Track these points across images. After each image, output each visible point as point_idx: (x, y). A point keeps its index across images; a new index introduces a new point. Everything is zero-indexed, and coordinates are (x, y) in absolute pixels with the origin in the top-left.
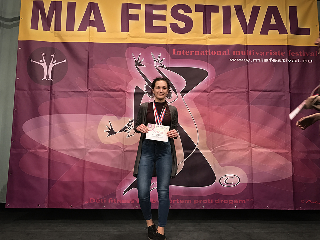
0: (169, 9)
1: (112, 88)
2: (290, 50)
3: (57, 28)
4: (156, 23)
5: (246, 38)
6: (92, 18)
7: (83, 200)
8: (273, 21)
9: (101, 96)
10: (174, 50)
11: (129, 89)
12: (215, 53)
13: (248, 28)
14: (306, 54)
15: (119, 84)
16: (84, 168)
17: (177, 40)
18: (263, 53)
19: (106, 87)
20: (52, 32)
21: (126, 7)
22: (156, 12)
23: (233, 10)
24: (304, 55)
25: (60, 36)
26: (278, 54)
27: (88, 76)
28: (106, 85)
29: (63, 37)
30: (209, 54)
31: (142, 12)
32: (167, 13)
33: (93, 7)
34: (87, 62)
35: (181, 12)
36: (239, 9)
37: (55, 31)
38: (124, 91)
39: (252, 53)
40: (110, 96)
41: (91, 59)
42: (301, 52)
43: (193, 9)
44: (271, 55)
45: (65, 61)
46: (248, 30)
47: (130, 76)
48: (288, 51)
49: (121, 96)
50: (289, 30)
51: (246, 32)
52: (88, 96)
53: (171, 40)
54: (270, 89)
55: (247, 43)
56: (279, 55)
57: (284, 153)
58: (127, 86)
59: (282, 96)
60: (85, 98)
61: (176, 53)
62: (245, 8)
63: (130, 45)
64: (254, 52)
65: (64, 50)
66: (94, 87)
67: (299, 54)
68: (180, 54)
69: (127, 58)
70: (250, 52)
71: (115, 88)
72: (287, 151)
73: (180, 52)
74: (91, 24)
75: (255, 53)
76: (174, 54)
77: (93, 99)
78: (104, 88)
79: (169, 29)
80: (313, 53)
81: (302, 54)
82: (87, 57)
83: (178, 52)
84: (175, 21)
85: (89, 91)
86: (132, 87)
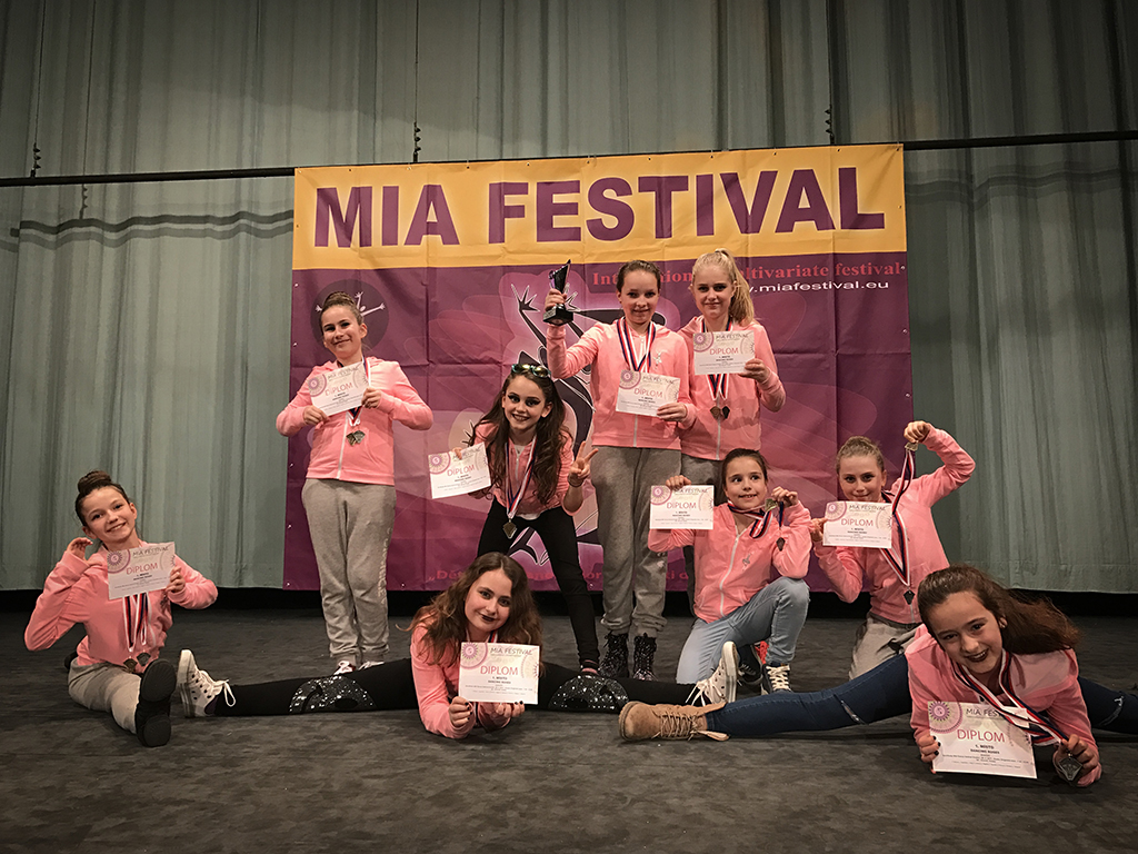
0: (585, 189)
1: (476, 357)
2: (838, 263)
3: (365, 241)
4: (559, 221)
5: (747, 242)
6: (432, 217)
7: (424, 574)
8: (804, 203)
9: (452, 373)
10: (596, 275)
11: (507, 359)
12: (679, 276)
13: (750, 220)
14: (873, 270)
15: (489, 349)
16: (425, 514)
17: (602, 254)
18: (782, 271)
19: (462, 355)
20: (355, 250)
21: (499, 191)
22: (558, 199)
23: (718, 184)
24: (870, 273)
25: (370, 258)
26: (812, 272)
27: (427, 335)
28: (464, 353)
29: (377, 259)
30: (668, 280)
31: (530, 200)
32: (582, 198)
33: (432, 194)
34: (424, 306)
35: (609, 194)
36: (731, 182)
37: (361, 246)
38: (497, 363)
39: (757, 274)
40: (471, 374)
41: (432, 300)
42: (863, 267)
43: (635, 187)
44: (799, 275)
45: (382, 307)
46: (750, 224)
47: (508, 332)
48: (835, 266)
49: (491, 372)
50: (837, 221)
51: (745, 230)
52: (428, 375)
53: (591, 255)
54: (795, 348)
55: (747, 252)
56: (815, 274)
57: (822, 479)
58: (503, 351)
59: (821, 361)
60: (423, 378)
61: (600, 281)
62: (743, 178)
63: (507, 269)
64: (761, 272)
65: (378, 284)
66: (440, 357)
67: (860, 270)
68: (608, 283)
69: (502, 297)
70: (754, 271)
71: (479, 358)
72: (827, 475)
73: (608, 278)
74: (431, 229)
75: (764, 274)
76: (596, 283)
77: (438, 379)
78: (460, 358)
79: (585, 232)
80: (891, 268)
81: (866, 270)
82: (424, 297)
83: (603, 278)
84: (598, 215)
85: (431, 365)
86: (512, 355)
